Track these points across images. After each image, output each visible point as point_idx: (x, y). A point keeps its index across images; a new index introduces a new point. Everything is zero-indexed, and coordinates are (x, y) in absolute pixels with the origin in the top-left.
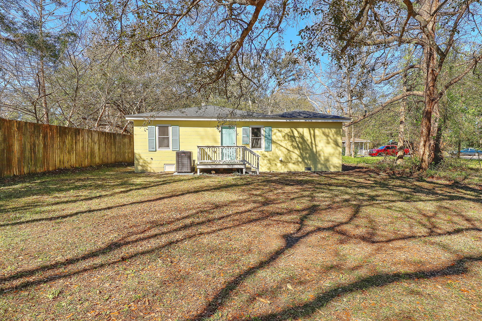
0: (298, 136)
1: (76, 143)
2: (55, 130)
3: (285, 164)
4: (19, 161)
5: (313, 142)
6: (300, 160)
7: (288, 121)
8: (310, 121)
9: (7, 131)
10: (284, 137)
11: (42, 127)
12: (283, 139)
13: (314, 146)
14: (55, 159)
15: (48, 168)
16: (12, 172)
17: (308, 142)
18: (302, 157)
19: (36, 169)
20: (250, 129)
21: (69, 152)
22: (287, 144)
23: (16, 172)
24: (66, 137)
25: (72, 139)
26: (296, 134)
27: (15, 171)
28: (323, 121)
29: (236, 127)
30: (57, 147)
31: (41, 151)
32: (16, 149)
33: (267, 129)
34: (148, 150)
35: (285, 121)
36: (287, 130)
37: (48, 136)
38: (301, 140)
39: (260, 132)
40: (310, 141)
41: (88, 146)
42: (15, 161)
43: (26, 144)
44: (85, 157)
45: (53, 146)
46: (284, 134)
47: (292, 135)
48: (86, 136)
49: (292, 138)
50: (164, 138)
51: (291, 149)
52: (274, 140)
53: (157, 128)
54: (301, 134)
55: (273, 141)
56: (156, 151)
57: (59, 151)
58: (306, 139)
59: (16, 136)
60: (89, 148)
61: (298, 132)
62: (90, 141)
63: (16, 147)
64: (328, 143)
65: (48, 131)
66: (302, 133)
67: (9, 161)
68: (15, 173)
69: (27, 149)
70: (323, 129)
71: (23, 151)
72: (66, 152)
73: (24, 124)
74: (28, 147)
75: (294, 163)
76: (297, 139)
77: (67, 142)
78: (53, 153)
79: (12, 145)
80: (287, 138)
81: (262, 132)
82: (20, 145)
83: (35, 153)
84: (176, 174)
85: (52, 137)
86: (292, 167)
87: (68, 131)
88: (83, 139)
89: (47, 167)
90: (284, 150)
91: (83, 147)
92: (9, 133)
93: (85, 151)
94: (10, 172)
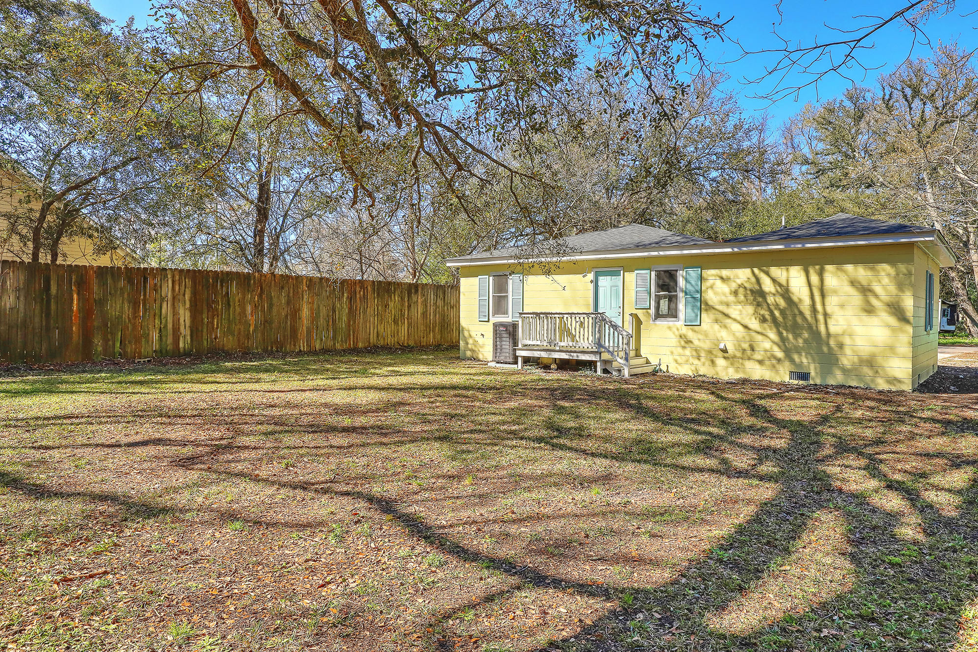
0: (773, 290)
1: (409, 306)
2: (369, 288)
3: (737, 365)
4: (309, 331)
5: (819, 307)
6: (780, 354)
7: (736, 250)
8: (800, 246)
9: (292, 291)
10: (735, 293)
11: (348, 284)
12: (732, 298)
13: (821, 317)
14: (368, 331)
15: (356, 343)
16: (297, 347)
17: (802, 308)
18: (783, 347)
19: (335, 344)
20: (653, 274)
21: (395, 322)
22: (744, 313)
23: (304, 346)
24: (391, 298)
25: (402, 299)
26: (768, 286)
27: (302, 345)
28: (840, 244)
29: (622, 272)
30: (372, 312)
31: (345, 318)
32: (305, 315)
33: (693, 273)
34: (478, 320)
35: (729, 250)
36: (743, 275)
37: (358, 296)
38: (782, 303)
39: (676, 282)
40: (807, 301)
41: (435, 312)
42: (303, 330)
43: (321, 308)
44: (428, 330)
45: (365, 312)
46: (734, 286)
47: (757, 287)
48: (432, 296)
49: (757, 295)
50: (500, 296)
51: (754, 324)
52: (710, 303)
53: (491, 278)
54: (780, 285)
55: (707, 304)
56: (488, 321)
57: (376, 319)
58: (795, 299)
59: (305, 297)
60: (437, 316)
61: (774, 281)
62: (440, 303)
63: (305, 312)
64: (869, 310)
65: (358, 289)
66: (784, 283)
67: (294, 331)
68: (302, 349)
69: (321, 314)
70: (849, 268)
71: (314, 318)
72: (390, 321)
73: (318, 280)
74: (323, 311)
75: (761, 362)
76: (770, 299)
77: (391, 304)
78: (365, 322)
79: (299, 310)
80: (741, 297)
81: (681, 282)
82: (311, 310)
83: (334, 321)
84: (493, 364)
85: (365, 298)
86: (757, 372)
87: (395, 289)
88: (425, 301)
89: (353, 342)
90: (736, 327)
91: (424, 314)
92: (296, 293)
93: (428, 320)
94: (295, 345)
